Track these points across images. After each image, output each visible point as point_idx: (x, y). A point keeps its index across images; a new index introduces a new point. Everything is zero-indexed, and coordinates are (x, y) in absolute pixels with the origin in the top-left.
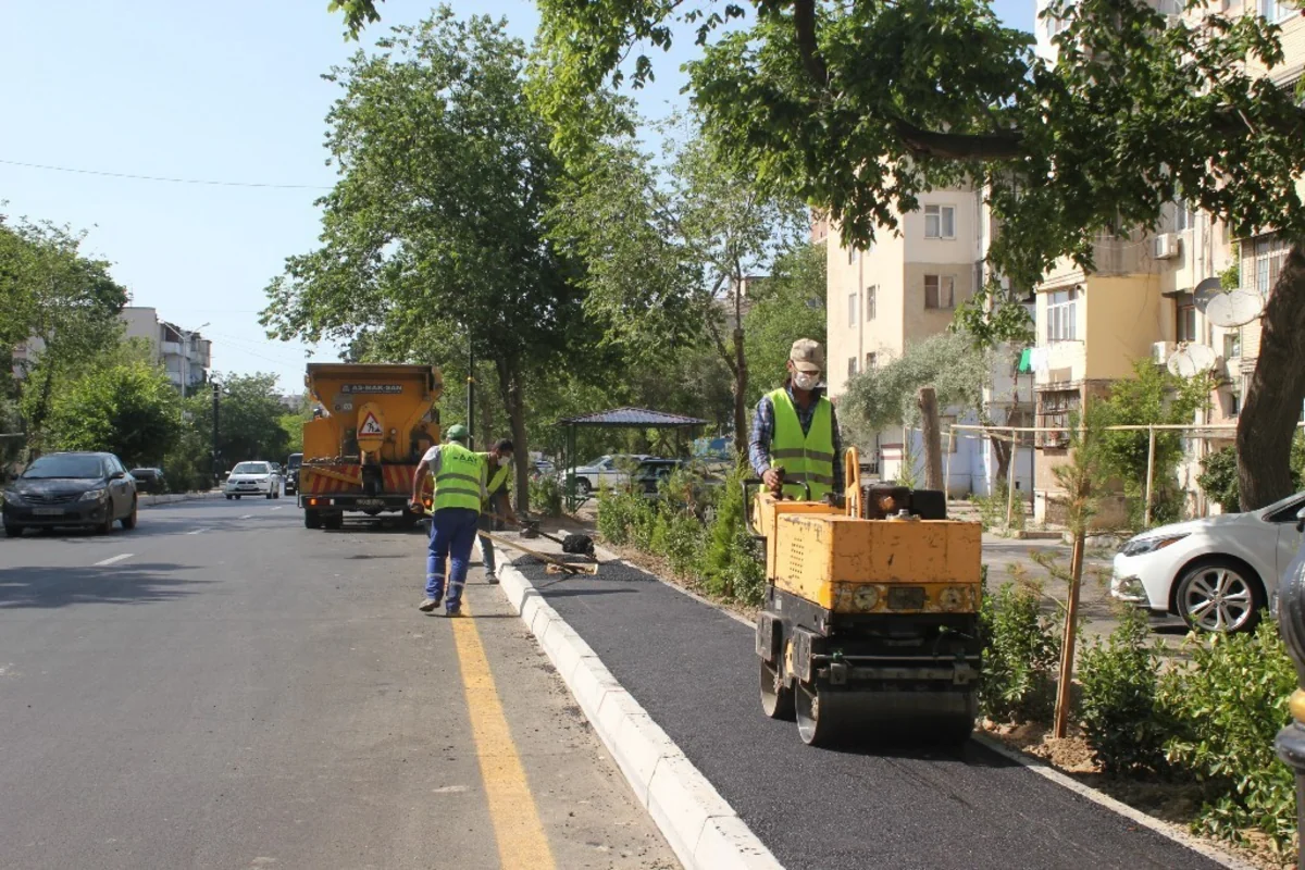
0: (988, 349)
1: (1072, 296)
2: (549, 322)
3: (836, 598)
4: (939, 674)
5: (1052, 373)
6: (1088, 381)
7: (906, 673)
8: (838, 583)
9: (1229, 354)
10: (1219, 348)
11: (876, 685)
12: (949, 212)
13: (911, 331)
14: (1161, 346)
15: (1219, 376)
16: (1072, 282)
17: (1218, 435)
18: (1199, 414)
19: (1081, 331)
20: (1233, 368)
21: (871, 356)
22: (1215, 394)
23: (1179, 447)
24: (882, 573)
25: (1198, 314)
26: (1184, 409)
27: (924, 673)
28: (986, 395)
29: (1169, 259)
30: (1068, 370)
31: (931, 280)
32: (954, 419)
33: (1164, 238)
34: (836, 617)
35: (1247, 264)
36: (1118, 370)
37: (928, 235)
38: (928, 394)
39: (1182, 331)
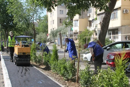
0: (67, 28)
1: (77, 21)
2: (11, 24)
3: (18, 54)
4: (27, 60)
5: (75, 30)
6: (79, 31)
7: (24, 60)
8: (18, 53)
9: (96, 28)
10: (95, 27)
11: (21, 61)
12: (63, 11)
13: (58, 25)
14: (88, 27)
15: (95, 31)
16: (77, 19)
17: (95, 38)
18: (92, 35)
19: (78, 25)
20: (96, 30)
21: (53, 29)
22: (94, 33)
23: (90, 39)
24: (22, 52)
25: (92, 23)
26: (91, 35)
27: (25, 60)
28: (67, 33)
29: (89, 17)
30: (77, 30)
31: (60, 19)
32: (63, 36)
33: (88, 14)
34: (18, 55)
35: (98, 17)
36: (83, 30)
37: (60, 14)
38: (60, 33)
39: (90, 25)
